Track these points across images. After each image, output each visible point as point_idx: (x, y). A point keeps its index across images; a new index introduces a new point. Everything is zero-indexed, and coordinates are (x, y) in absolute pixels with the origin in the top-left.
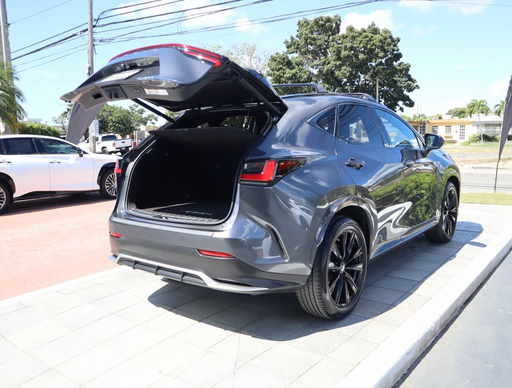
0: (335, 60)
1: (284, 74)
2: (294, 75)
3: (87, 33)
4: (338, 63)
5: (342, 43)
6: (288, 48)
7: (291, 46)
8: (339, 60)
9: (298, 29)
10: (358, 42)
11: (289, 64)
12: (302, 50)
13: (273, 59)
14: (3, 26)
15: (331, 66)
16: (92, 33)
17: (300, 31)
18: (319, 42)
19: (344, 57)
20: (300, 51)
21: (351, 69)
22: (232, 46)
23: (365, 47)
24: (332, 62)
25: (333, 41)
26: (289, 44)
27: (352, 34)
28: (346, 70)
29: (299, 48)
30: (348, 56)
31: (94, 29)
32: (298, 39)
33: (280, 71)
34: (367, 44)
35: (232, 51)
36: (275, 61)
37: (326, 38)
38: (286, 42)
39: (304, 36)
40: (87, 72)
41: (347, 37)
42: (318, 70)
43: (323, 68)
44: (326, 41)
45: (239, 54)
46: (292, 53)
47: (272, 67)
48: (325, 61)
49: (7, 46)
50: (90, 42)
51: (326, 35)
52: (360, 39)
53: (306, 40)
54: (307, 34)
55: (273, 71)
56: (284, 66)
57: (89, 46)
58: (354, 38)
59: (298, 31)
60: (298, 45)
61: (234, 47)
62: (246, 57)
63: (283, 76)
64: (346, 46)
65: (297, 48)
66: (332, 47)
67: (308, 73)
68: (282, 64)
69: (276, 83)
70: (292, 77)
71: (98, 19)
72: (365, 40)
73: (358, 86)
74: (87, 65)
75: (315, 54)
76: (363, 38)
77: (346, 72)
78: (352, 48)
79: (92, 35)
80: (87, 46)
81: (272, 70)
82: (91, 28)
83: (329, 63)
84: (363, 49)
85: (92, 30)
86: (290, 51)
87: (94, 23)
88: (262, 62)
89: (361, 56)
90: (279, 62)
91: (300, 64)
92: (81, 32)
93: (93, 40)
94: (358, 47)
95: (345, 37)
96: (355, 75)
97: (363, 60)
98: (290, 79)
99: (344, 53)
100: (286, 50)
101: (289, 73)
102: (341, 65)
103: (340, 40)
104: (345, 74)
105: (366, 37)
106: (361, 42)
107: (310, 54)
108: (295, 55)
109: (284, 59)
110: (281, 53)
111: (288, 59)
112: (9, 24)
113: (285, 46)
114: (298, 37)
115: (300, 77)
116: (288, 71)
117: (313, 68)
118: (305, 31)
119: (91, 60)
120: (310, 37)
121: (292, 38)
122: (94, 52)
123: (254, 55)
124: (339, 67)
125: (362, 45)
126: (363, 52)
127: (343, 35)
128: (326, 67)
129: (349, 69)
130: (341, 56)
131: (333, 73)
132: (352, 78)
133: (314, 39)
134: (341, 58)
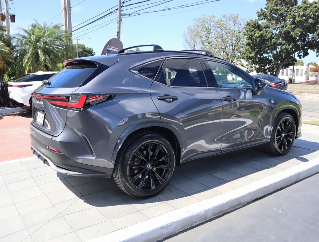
0: (290, 24)
1: (255, 34)
2: (261, 35)
3: (117, 11)
4: (293, 26)
5: (297, 12)
6: (259, 16)
7: (261, 15)
8: (293, 24)
9: (267, 3)
10: (309, 11)
11: (259, 27)
12: (269, 17)
13: (249, 24)
14: (68, 9)
15: (288, 28)
16: (120, 11)
17: (268, 5)
18: (280, 12)
19: (297, 22)
20: (267, 19)
21: (302, 31)
22: (222, 16)
23: (314, 15)
24: (289, 26)
25: (290, 11)
26: (260, 14)
27: (305, 5)
28: (298, 31)
29: (266, 16)
30: (301, 21)
31: (122, 8)
32: (266, 10)
33: (252, 32)
34: (316, 12)
35: (222, 19)
36: (250, 25)
37: (286, 9)
38: (258, 13)
39: (270, 8)
40: (117, 34)
41: (301, 8)
42: (279, 31)
43: (282, 30)
44: (286, 11)
45: (226, 21)
46: (261, 20)
47: (247, 30)
48: (284, 25)
49: (69, 20)
50: (119, 16)
51: (286, 7)
52: (310, 9)
53: (271, 10)
54: (272, 7)
55: (248, 32)
56: (255, 29)
57: (118, 19)
58: (306, 8)
59: (266, 5)
60: (266, 14)
61: (224, 16)
62: (232, 23)
63: (254, 36)
64: (300, 14)
65: (265, 17)
66: (289, 15)
67: (271, 33)
68: (254, 27)
69: (249, 40)
70: (260, 36)
71: (124, 2)
72: (314, 10)
73: (308, 42)
74: (117, 30)
75: (278, 20)
76: (313, 8)
77: (298, 32)
78: (303, 15)
79: (120, 12)
80: (117, 19)
81: (246, 31)
82: (120, 8)
83: (286, 26)
84: (312, 16)
85: (120, 9)
86: (260, 19)
87: (122, 5)
88: (242, 26)
89: (310, 21)
90: (252, 26)
91: (267, 27)
92: (115, 10)
93: (121, 15)
94: (309, 15)
95: (300, 8)
96: (305, 34)
97: (312, 23)
98: (258, 37)
99: (298, 19)
100: (257, 18)
101: (258, 33)
102: (295, 28)
103: (296, 10)
104: (297, 34)
105: (315, 8)
106: (311, 11)
107: (274, 20)
108: (264, 21)
109: (256, 24)
110: (254, 20)
111: (258, 24)
112: (71, 8)
113: (257, 15)
114: (266, 9)
115: (265, 36)
116: (258, 32)
117: (275, 30)
118: (271, 5)
119: (119, 27)
120: (274, 9)
121: (262, 10)
122: (121, 22)
123: (237, 22)
124: (293, 29)
125: (311, 13)
126: (312, 18)
127: (298, 7)
128: (284, 29)
129: (300, 30)
130: (296, 21)
131: (289, 33)
132: (303, 36)
133: (277, 10)
134: (296, 23)
